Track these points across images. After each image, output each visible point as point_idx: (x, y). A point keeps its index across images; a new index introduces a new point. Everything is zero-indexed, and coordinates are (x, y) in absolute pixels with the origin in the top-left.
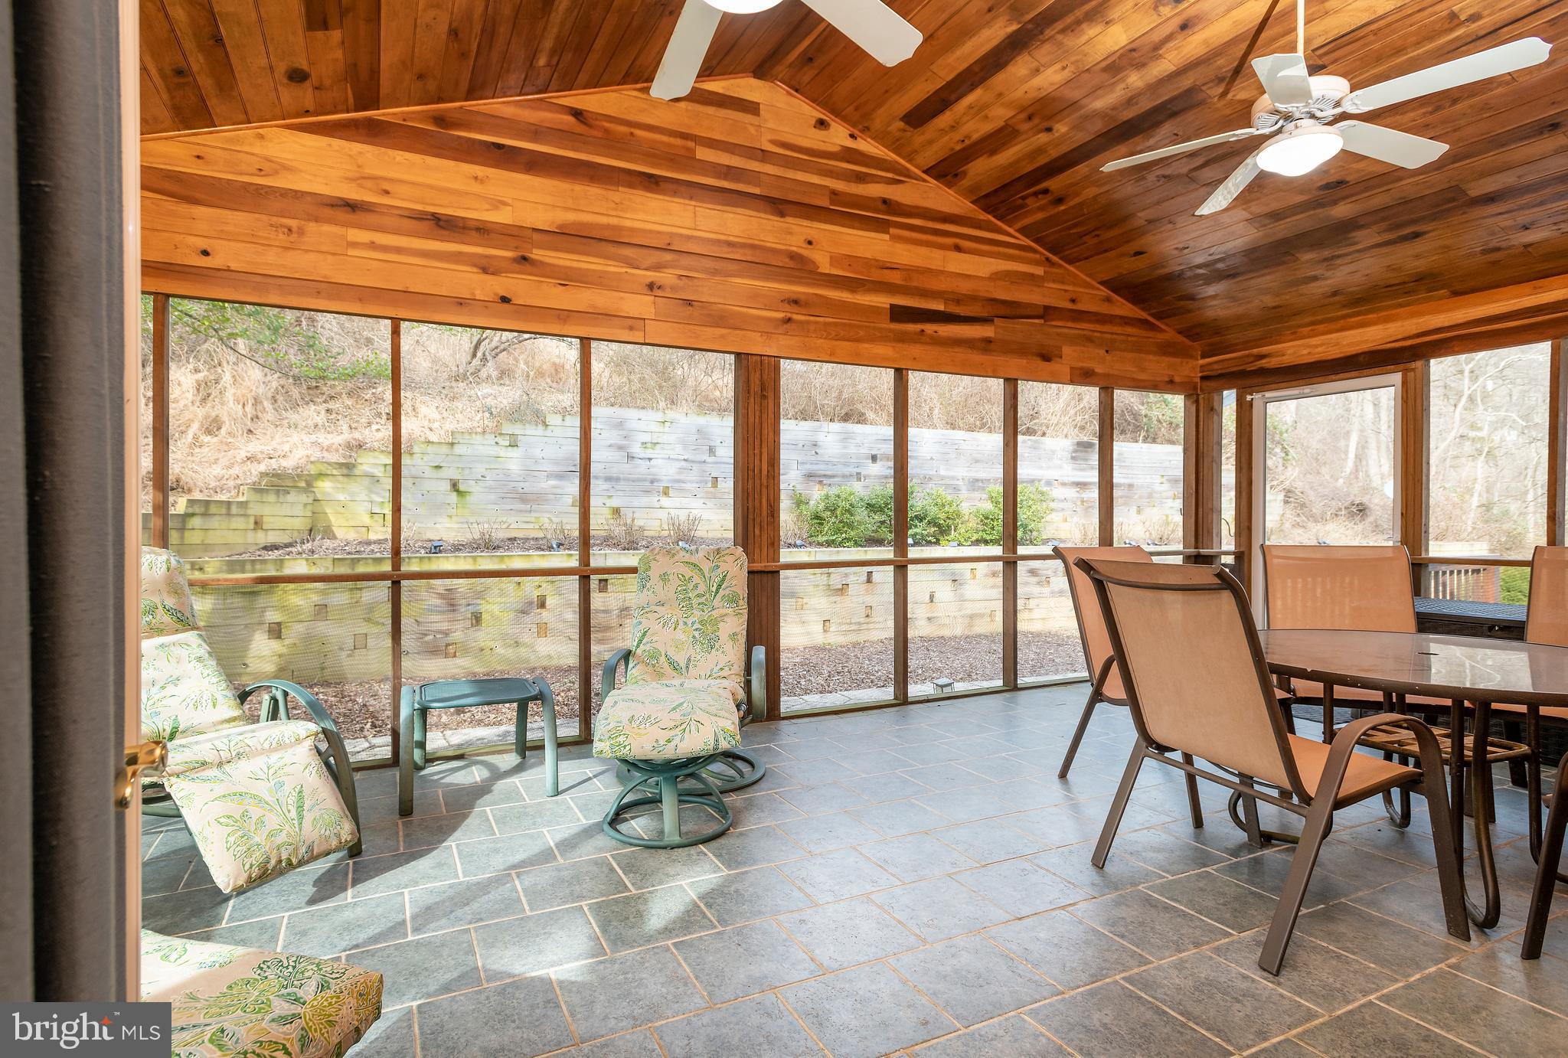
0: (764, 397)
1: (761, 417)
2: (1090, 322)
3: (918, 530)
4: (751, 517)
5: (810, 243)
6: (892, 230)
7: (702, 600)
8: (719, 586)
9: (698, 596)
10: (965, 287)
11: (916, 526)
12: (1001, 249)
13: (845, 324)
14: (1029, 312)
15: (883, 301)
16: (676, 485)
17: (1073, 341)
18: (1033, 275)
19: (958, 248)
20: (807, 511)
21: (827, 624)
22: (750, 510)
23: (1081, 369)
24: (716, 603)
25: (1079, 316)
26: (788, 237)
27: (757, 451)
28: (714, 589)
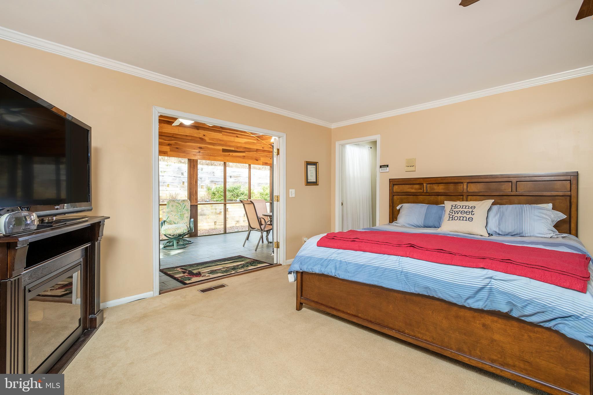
0: (194, 168)
1: (193, 172)
2: (267, 152)
3: (242, 197)
4: (191, 193)
5: (204, 135)
6: (223, 133)
7: (181, 210)
8: (184, 207)
9: (180, 209)
10: (239, 145)
11: (241, 196)
12: (247, 137)
13: (212, 153)
14: (253, 150)
15: (221, 148)
16: (171, 184)
17: (263, 156)
18: (254, 142)
19: (237, 137)
20: (211, 192)
21: (216, 223)
22: (191, 192)
23: (265, 162)
24: (183, 211)
25: (264, 151)
26: (199, 134)
27: (193, 179)
28: (183, 208)
